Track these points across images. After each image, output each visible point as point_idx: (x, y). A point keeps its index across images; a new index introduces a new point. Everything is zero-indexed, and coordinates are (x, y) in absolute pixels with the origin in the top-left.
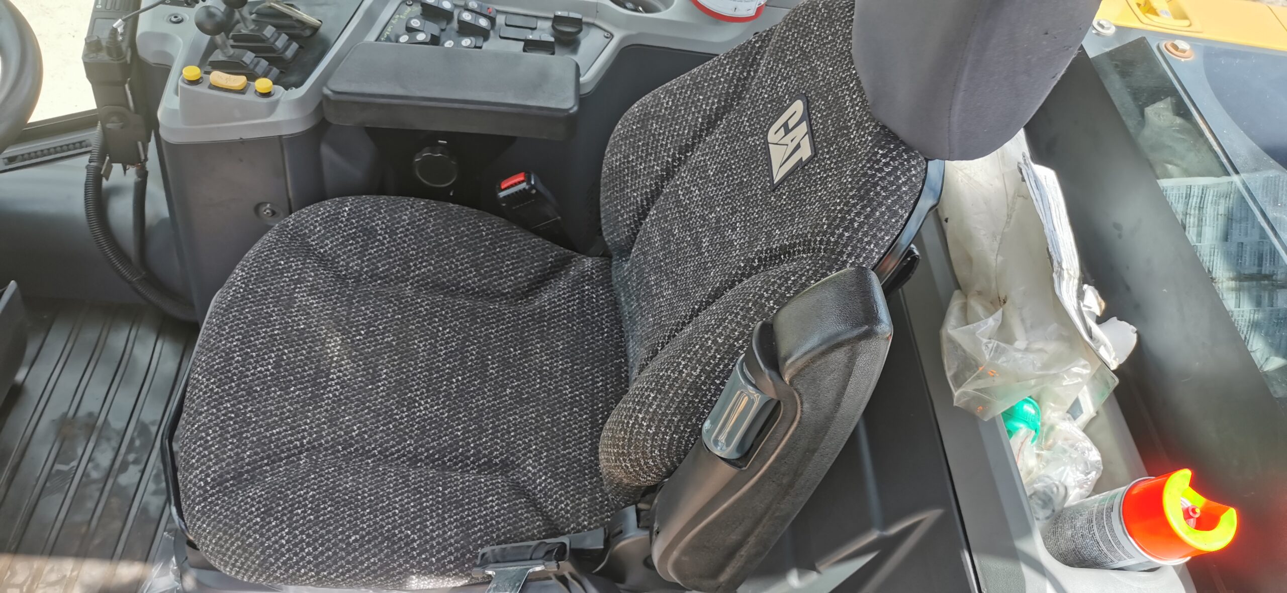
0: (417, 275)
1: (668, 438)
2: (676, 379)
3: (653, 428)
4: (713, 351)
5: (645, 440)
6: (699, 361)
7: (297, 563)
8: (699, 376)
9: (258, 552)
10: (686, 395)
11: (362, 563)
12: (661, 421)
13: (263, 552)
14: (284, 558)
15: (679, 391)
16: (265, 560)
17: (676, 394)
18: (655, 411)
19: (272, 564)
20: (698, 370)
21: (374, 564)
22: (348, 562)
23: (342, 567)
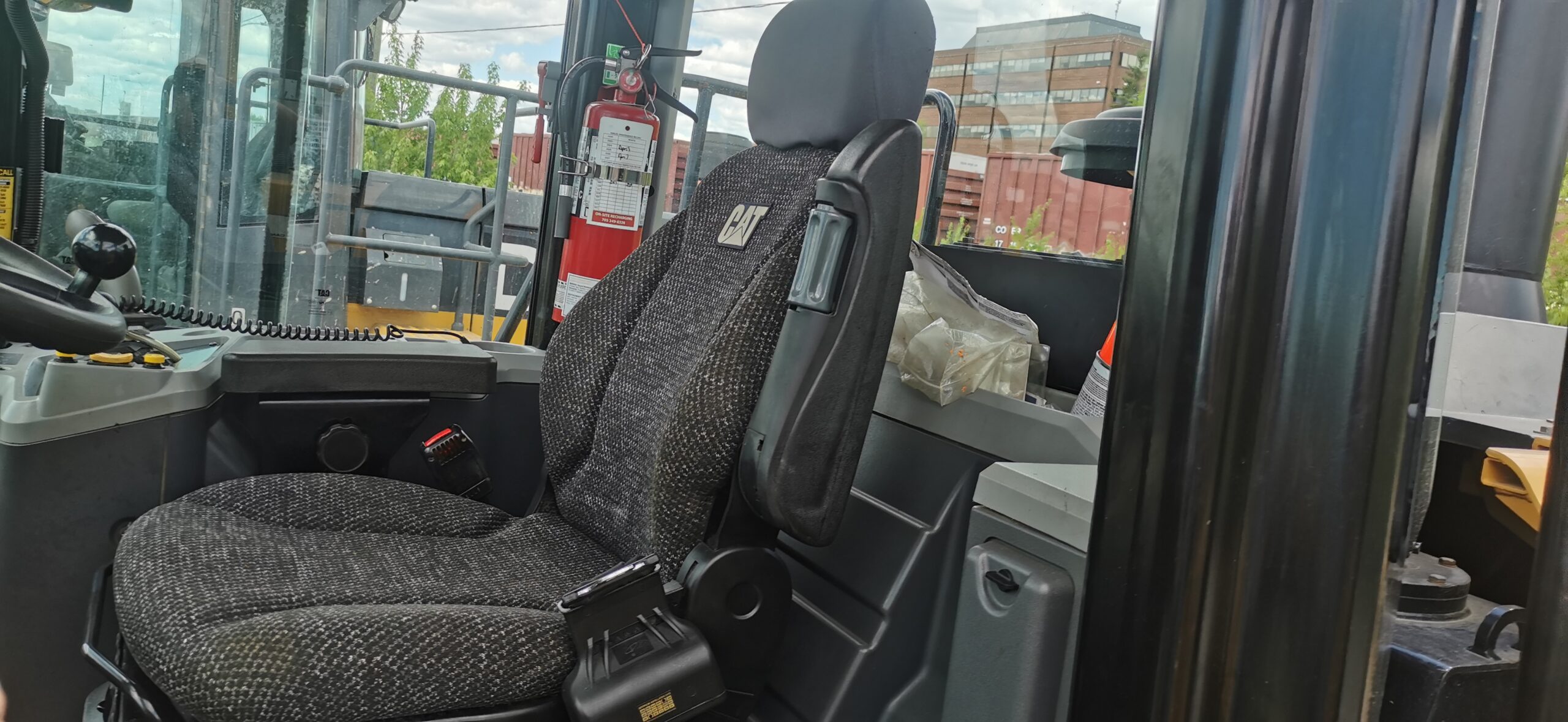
0: (352, 522)
1: (737, 387)
2: (730, 336)
3: (722, 380)
4: (755, 305)
5: (717, 395)
6: (746, 316)
7: (343, 648)
8: (749, 328)
9: (290, 646)
10: (743, 346)
11: (422, 639)
12: (727, 372)
13: (296, 645)
14: (326, 645)
15: (737, 343)
16: (300, 654)
17: (734, 346)
18: (720, 366)
19: (311, 656)
20: (747, 323)
21: (437, 639)
22: (406, 640)
23: (399, 646)
